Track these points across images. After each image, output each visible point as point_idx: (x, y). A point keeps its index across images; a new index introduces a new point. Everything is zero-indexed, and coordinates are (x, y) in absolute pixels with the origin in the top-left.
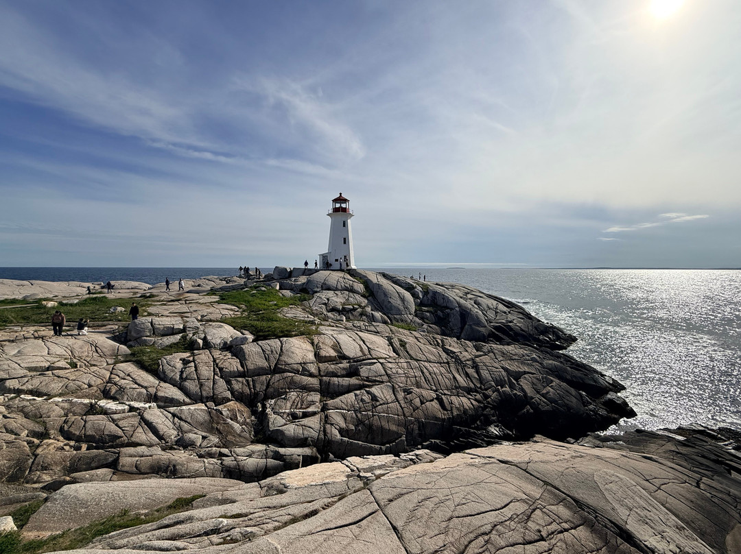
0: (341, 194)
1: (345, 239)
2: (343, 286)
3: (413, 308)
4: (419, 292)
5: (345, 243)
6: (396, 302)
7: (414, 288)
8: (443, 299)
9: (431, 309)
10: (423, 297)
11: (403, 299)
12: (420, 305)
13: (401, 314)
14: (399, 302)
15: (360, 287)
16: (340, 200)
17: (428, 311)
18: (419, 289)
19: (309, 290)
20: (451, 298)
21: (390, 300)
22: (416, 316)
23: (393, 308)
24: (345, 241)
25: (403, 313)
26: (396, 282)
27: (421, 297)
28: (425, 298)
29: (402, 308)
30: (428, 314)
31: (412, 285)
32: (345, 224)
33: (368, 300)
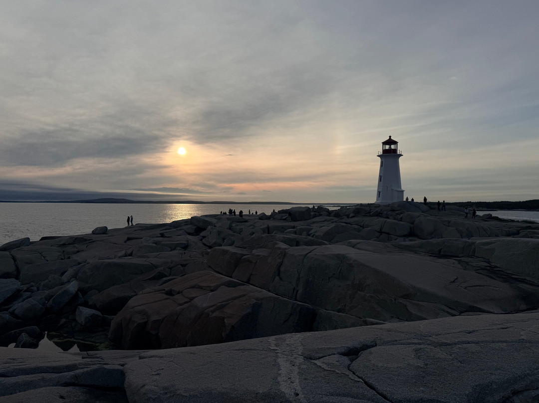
0: (390, 137)
16: (390, 142)
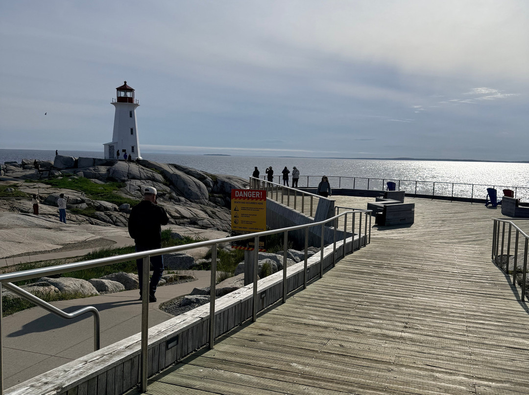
0: (125, 82)
1: (132, 130)
2: (145, 175)
3: (207, 194)
4: (210, 182)
5: (132, 133)
6: (195, 189)
7: (205, 178)
8: (230, 187)
9: (221, 195)
10: (214, 186)
11: (199, 187)
12: (212, 192)
13: (199, 199)
14: (197, 189)
15: (159, 177)
16: (124, 88)
17: (219, 197)
18: (209, 179)
19: (117, 179)
20: (236, 187)
21: (189, 187)
22: (210, 200)
23: (193, 193)
24: (132, 131)
25: (201, 198)
26: (188, 172)
27: (212, 186)
28: (215, 186)
29: (199, 194)
30: (219, 199)
31: (203, 176)
32: (131, 115)
33: (170, 188)
